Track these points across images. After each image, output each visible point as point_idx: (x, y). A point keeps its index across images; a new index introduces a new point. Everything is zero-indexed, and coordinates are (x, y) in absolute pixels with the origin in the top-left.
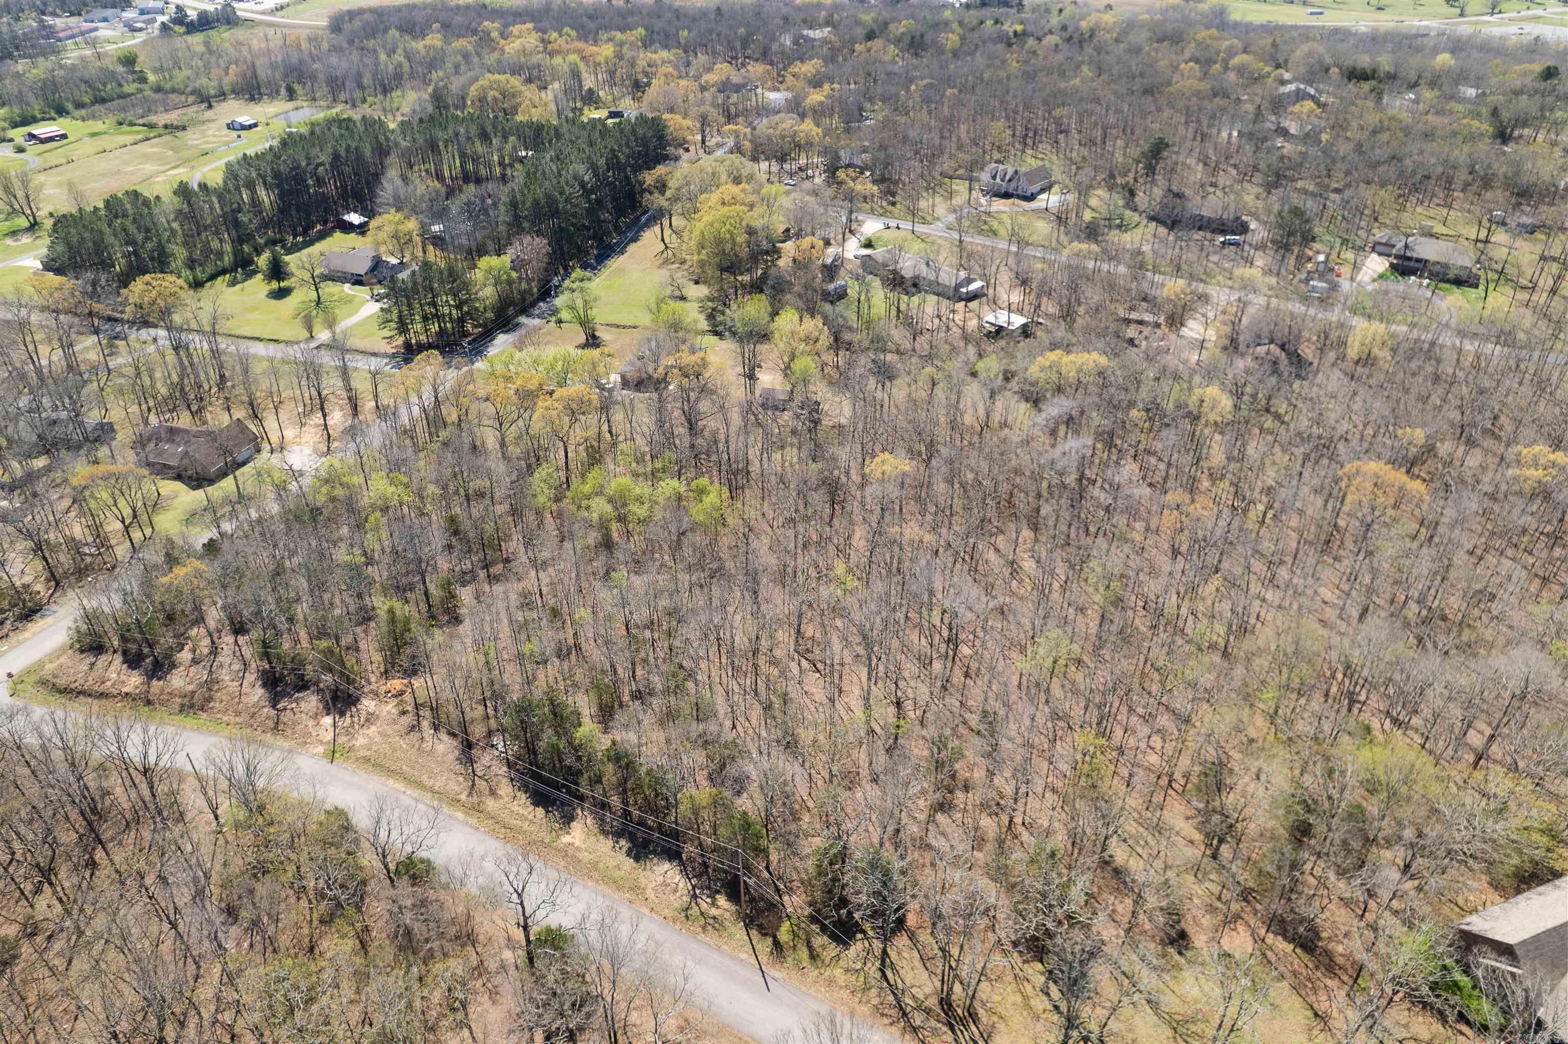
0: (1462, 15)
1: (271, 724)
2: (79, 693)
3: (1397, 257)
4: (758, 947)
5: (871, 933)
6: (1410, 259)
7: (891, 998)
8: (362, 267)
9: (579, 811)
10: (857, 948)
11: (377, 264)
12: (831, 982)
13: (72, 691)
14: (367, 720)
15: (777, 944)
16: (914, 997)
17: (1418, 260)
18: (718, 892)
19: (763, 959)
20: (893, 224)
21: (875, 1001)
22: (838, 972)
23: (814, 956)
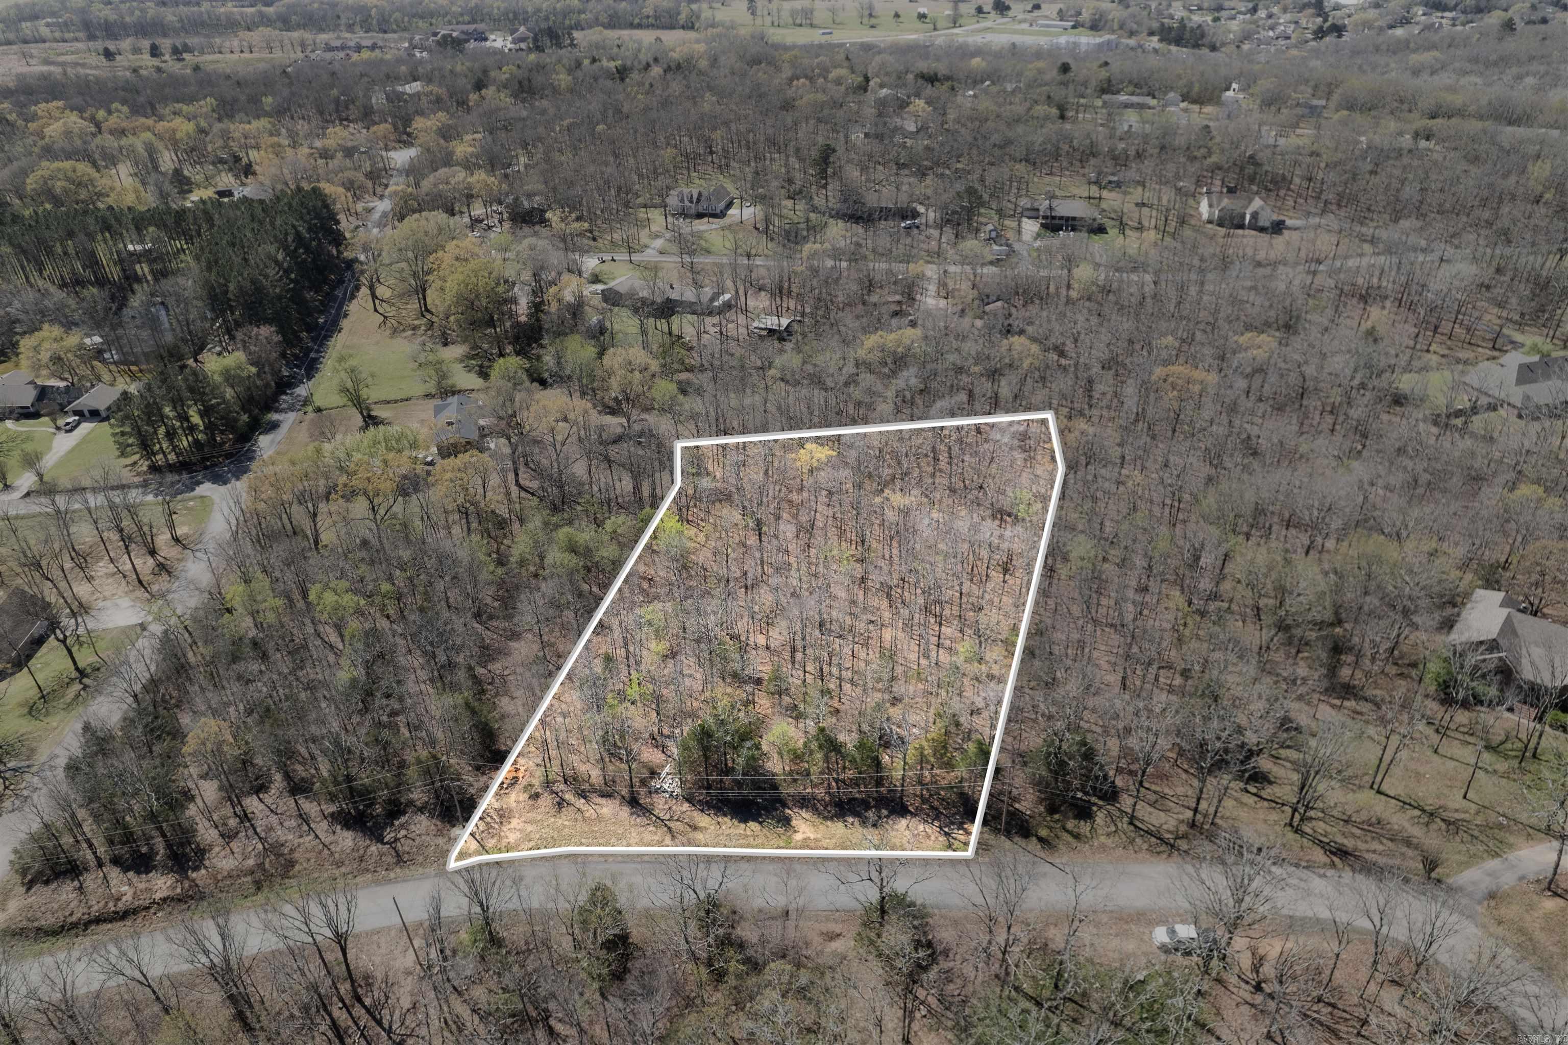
0: (935, 29)
1: (390, 859)
2: (88, 924)
3: (1045, 217)
4: (1030, 848)
5: (1101, 803)
6: (1053, 218)
7: (1153, 840)
8: (27, 398)
9: (788, 811)
10: (1100, 818)
11: (43, 393)
12: (1103, 847)
13: (74, 925)
14: (501, 816)
15: (1041, 840)
16: (1169, 832)
17: (1061, 218)
18: (962, 823)
19: (1043, 855)
20: (607, 257)
21: (1145, 846)
22: (1103, 839)
23: (1077, 837)
